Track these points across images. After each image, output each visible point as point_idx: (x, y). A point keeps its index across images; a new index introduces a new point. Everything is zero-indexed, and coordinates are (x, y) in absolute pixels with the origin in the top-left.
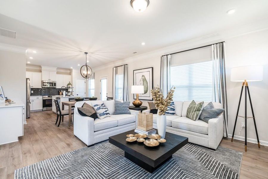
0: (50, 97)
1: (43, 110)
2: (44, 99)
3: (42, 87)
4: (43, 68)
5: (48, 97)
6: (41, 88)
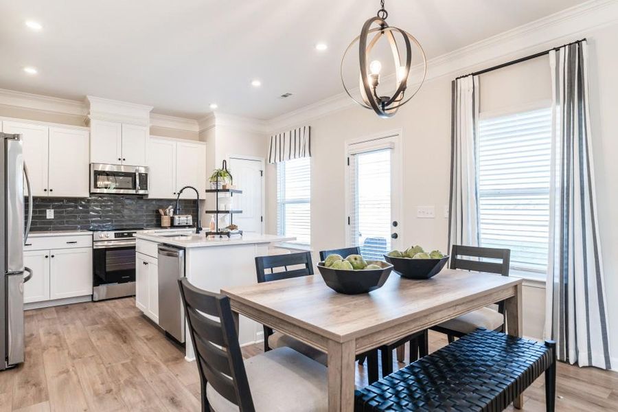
0: (122, 235)
1: (96, 298)
2: (100, 245)
3: (91, 194)
4: (97, 108)
5: (116, 235)
6: (87, 195)
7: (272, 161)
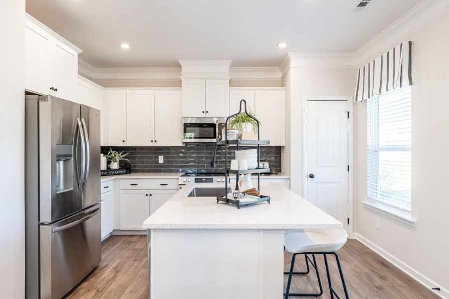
4: (187, 69)
5: (196, 180)
7: (360, 99)
